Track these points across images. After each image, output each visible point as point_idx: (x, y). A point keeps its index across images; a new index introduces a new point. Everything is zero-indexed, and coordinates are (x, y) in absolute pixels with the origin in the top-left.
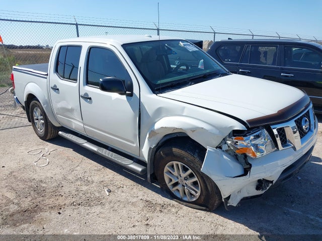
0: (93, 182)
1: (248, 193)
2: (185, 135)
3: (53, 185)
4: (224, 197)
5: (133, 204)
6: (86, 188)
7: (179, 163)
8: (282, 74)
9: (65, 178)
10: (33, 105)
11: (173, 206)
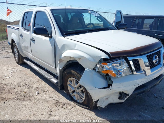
0: (32, 87)
1: (113, 101)
2: (77, 62)
3: (10, 87)
4: (94, 101)
5: (48, 102)
6: (27, 90)
7: (74, 79)
8: (156, 35)
9: (18, 84)
10: (14, 45)
11: (71, 105)
